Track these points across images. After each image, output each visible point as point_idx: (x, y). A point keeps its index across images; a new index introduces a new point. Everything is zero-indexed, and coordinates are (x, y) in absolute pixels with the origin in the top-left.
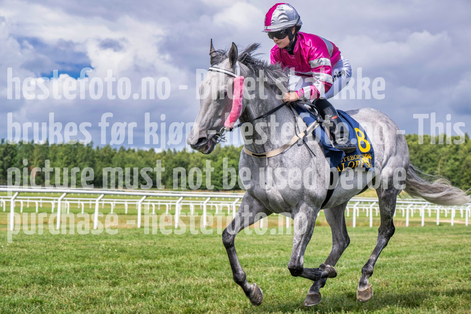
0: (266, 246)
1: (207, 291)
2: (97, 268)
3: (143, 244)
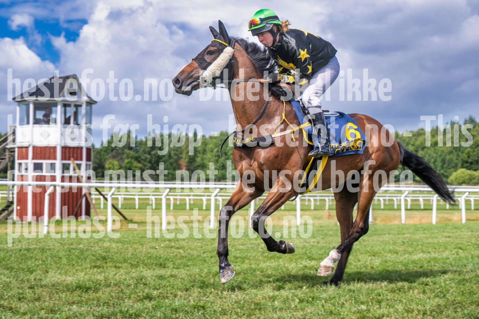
0: (442, 244)
1: (380, 296)
2: (258, 270)
3: (305, 243)
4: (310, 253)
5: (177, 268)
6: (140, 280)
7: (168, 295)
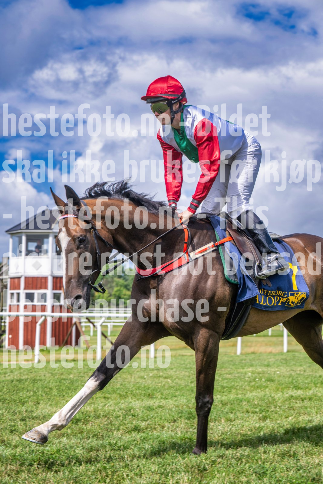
4: (296, 382)
5: (165, 399)
6: (129, 411)
7: (156, 427)
